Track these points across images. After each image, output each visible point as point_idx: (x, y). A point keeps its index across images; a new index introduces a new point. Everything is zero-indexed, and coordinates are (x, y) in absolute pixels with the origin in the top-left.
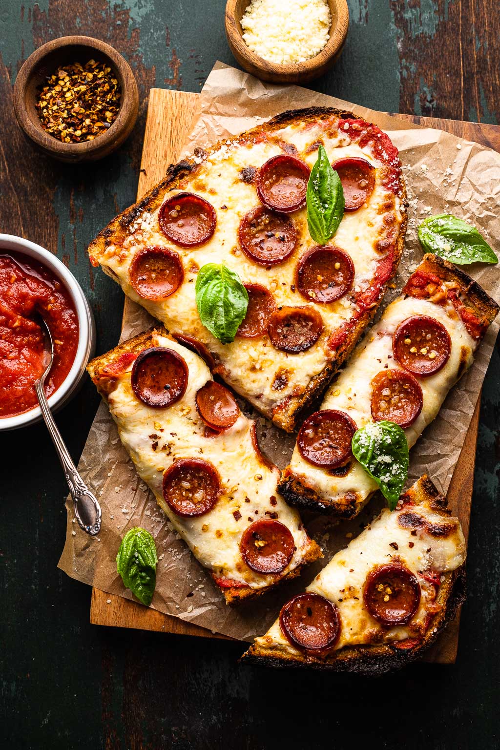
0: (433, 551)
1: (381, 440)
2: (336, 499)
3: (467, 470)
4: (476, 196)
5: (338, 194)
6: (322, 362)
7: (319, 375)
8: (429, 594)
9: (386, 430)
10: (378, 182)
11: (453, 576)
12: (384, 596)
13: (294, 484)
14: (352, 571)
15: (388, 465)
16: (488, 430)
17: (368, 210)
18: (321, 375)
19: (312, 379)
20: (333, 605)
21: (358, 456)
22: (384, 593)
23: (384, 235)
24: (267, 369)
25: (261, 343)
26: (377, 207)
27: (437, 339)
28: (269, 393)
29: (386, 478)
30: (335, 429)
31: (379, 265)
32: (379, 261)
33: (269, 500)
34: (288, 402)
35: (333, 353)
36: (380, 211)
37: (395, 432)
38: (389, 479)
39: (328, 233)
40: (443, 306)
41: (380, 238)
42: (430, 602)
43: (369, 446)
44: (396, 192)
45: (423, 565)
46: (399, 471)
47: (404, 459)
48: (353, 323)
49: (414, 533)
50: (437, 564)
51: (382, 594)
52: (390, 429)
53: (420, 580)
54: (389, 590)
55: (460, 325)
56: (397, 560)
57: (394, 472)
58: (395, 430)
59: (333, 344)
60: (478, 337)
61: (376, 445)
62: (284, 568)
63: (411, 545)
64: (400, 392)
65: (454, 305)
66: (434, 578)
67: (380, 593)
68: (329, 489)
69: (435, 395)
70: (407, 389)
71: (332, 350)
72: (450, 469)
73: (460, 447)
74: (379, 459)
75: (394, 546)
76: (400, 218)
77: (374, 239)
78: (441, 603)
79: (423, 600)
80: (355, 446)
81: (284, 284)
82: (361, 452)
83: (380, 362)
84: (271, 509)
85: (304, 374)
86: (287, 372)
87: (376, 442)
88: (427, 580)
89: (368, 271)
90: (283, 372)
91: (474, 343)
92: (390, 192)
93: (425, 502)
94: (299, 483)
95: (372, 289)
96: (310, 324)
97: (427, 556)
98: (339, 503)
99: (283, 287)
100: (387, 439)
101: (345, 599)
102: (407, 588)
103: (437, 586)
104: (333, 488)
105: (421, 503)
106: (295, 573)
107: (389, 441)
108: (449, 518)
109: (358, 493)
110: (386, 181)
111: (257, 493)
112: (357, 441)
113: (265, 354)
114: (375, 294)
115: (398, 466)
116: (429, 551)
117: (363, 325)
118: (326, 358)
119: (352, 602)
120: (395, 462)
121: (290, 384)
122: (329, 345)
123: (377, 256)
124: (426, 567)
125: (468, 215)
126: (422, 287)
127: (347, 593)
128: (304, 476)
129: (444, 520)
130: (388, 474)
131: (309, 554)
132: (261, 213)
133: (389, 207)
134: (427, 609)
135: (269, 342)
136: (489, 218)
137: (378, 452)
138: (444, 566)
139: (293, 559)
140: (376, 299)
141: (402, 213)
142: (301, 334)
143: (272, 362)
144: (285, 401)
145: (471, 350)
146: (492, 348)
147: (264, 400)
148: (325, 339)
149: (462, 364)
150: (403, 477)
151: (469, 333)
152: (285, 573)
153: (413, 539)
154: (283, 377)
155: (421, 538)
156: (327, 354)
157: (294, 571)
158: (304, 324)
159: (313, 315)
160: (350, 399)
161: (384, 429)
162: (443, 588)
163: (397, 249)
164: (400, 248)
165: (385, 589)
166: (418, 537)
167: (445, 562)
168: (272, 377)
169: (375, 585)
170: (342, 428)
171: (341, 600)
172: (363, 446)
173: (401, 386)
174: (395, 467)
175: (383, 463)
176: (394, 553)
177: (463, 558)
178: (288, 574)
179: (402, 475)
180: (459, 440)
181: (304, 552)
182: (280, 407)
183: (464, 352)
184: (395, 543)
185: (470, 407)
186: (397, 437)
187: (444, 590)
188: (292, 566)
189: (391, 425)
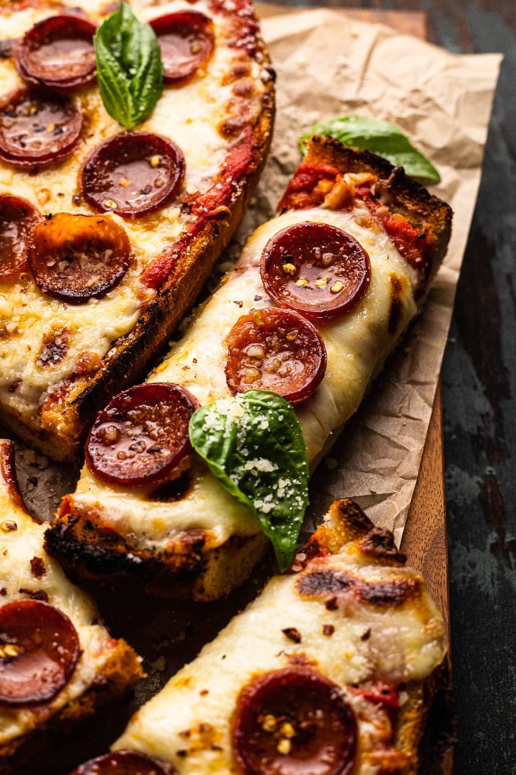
0: (374, 635)
1: (248, 424)
2: (163, 544)
3: (431, 521)
4: (391, 91)
5: (151, 53)
6: (129, 311)
7: (126, 336)
8: (378, 728)
9: (257, 405)
10: (219, 41)
11: (426, 690)
12: (277, 742)
13: (79, 529)
14: (205, 693)
15: (268, 480)
16: (465, 475)
17: (207, 80)
18: (131, 336)
19: (113, 343)
20: (167, 767)
21: (203, 452)
22: (277, 735)
23: (236, 109)
24: (28, 331)
25: (18, 287)
26: (220, 75)
27: (344, 259)
28: (32, 374)
29: (265, 505)
30: (159, 418)
31: (229, 154)
32: (229, 151)
33: (27, 565)
34: (68, 387)
35: (151, 292)
36: (225, 82)
37: (276, 409)
38: (272, 505)
39: (137, 111)
40: (349, 211)
41: (227, 116)
42: (379, 745)
43: (224, 432)
44: (252, 54)
45: (359, 667)
46: (291, 492)
47: (299, 466)
48: (186, 241)
49: (332, 606)
50: (387, 665)
51: (274, 737)
52: (264, 404)
53: (354, 700)
54: (288, 729)
55: (384, 239)
56: (299, 661)
57: (280, 494)
58: (275, 405)
59: (150, 276)
60: (418, 260)
61: (239, 435)
62: (57, 692)
63: (329, 631)
64: (282, 350)
65: (369, 208)
66: (384, 692)
67: (268, 734)
68: (147, 527)
69: (350, 357)
70: (294, 340)
71: (149, 287)
72: (397, 518)
73: (412, 478)
74: (249, 466)
75: (292, 635)
76: (260, 88)
77: (218, 120)
78: (406, 749)
79: (365, 742)
80: (194, 434)
81: (60, 195)
82: (208, 444)
83: (241, 306)
84: (33, 583)
85: (98, 333)
86: (65, 331)
87: (239, 431)
88: (370, 699)
89: (210, 165)
90: (57, 333)
91: (414, 273)
92: (242, 53)
93: (350, 544)
94: (89, 525)
95: (219, 186)
96: (109, 252)
97: (364, 646)
98: (170, 550)
99: (59, 200)
100: (259, 423)
101: (193, 750)
102: (327, 718)
103: (393, 713)
104: (157, 524)
105: (342, 549)
106: (82, 704)
107: (265, 425)
108: (401, 569)
109: (208, 532)
110: (233, 39)
111: (5, 554)
112: (200, 425)
113: (24, 305)
114: (225, 193)
115: (288, 482)
116: (366, 637)
117: (205, 243)
118: (138, 303)
119: (210, 756)
120: (281, 473)
121: (72, 352)
122: (143, 281)
123: (224, 142)
124: (364, 672)
125: (382, 116)
126: (308, 188)
127: (195, 737)
128: (97, 506)
129: (393, 572)
130: (269, 498)
131: (111, 663)
132: (25, 96)
133: (241, 73)
134: (376, 761)
135: (32, 286)
136: (416, 118)
137: (246, 453)
138: (402, 667)
139: (76, 674)
140: (227, 201)
141: (265, 82)
142: (92, 273)
143: (38, 318)
144: (61, 384)
145: (409, 284)
146: (448, 311)
147: (23, 389)
148: (136, 274)
149: (396, 307)
150: (301, 503)
151: (401, 253)
152: (59, 702)
153: (330, 618)
154: (59, 341)
155: (348, 614)
156: (141, 297)
157: (79, 699)
158: (97, 255)
159: (112, 235)
160: (186, 368)
161: (251, 405)
162: (406, 721)
163: (260, 131)
164: (263, 129)
165: (279, 725)
166: (340, 612)
167: (403, 657)
168: (36, 343)
169: (255, 716)
170: (170, 414)
171: (182, 754)
172: (211, 431)
173: (282, 337)
174: (283, 483)
175: (256, 474)
176: (292, 649)
177: (442, 649)
178: (67, 706)
179: (299, 498)
180: (410, 466)
181: (101, 661)
182: (54, 398)
183: (396, 285)
184: (294, 630)
185: (423, 408)
186: (281, 418)
187: (409, 725)
188: (76, 689)
189: (267, 397)
